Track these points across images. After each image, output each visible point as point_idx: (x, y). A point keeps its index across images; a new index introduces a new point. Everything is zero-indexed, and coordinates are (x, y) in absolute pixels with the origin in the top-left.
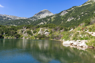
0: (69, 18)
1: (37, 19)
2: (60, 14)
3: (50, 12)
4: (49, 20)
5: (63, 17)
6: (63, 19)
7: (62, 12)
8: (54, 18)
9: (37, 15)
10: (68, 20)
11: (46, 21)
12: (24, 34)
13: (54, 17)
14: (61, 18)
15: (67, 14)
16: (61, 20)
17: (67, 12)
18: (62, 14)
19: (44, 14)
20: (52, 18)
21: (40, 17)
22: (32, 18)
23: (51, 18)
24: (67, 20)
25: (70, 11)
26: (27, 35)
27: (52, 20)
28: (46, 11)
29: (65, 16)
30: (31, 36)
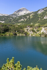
0: (46, 16)
1: (17, 15)
2: (37, 12)
3: (27, 10)
4: (28, 17)
5: (40, 15)
6: (40, 17)
7: (39, 11)
8: (33, 16)
9: (17, 12)
10: (45, 18)
11: (26, 18)
12: (29, 32)
13: (33, 14)
14: (38, 15)
15: (43, 12)
16: (39, 17)
17: (43, 11)
18: (39, 13)
19: (22, 12)
20: (31, 15)
21: (19, 14)
22: (13, 14)
23: (29, 16)
24: (43, 18)
25: (46, 10)
26: (32, 33)
27: (31, 18)
28: (24, 9)
29: (41, 14)
30: (35, 34)
